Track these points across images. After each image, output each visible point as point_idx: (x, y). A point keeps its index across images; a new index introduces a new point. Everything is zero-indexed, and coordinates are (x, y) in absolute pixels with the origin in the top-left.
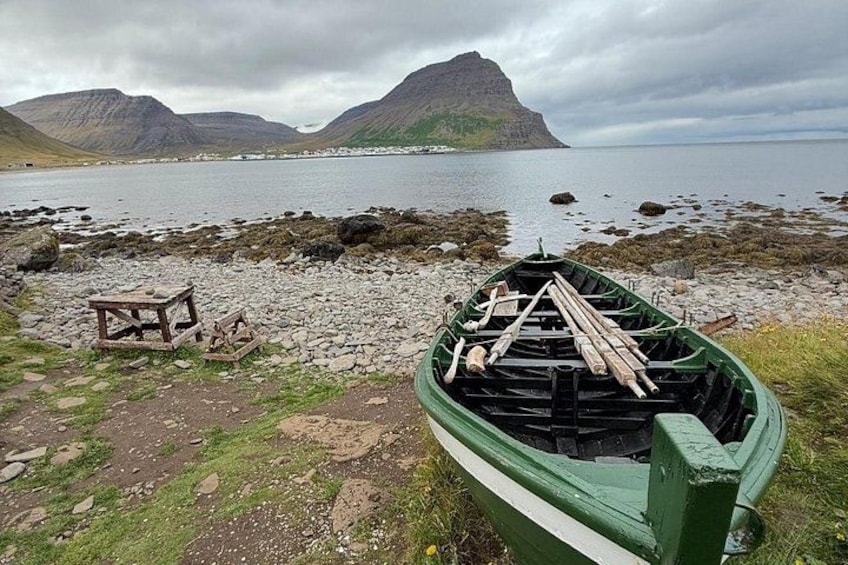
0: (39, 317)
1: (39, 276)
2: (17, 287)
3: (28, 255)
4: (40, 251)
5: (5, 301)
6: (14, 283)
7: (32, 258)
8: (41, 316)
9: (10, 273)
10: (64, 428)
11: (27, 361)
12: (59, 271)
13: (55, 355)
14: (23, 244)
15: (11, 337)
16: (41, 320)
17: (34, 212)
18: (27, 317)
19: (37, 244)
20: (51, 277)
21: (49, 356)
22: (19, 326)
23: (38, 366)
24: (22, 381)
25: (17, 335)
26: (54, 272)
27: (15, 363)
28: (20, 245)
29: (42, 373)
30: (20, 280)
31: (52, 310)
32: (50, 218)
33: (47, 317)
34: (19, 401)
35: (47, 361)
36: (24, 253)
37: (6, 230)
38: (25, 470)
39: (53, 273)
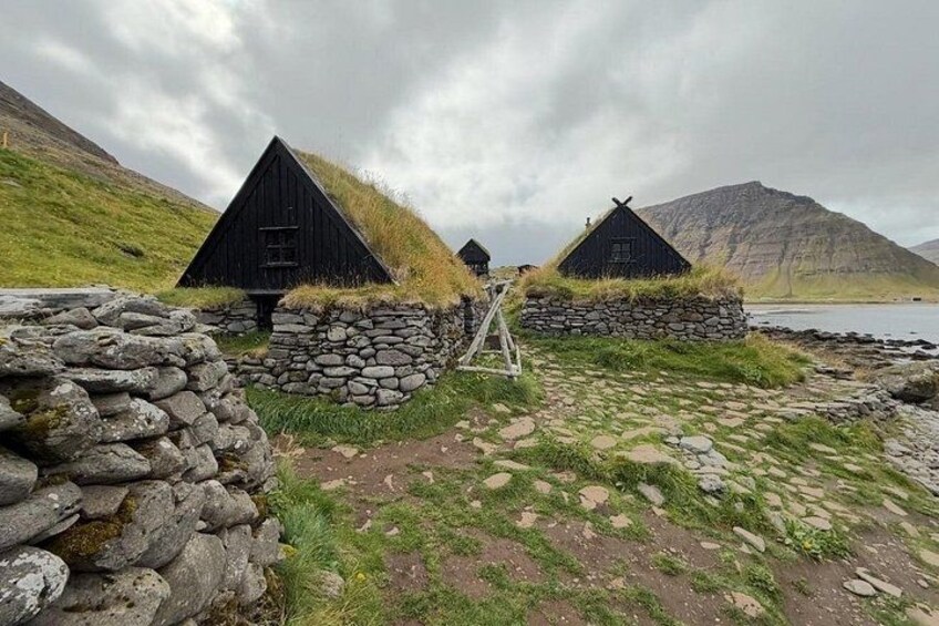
0: (905, 449)
1: (909, 408)
2: (889, 413)
3: (902, 385)
4: (917, 384)
5: (875, 422)
6: (887, 409)
7: (906, 389)
8: (909, 450)
9: (885, 398)
10: (925, 585)
11: (888, 489)
12: (932, 409)
13: (920, 496)
14: (899, 374)
15: (874, 458)
16: (909, 454)
17: (910, 344)
18: (893, 445)
19: (916, 377)
20: (922, 413)
21: (914, 495)
22: (883, 450)
23: (900, 498)
24: (880, 505)
25: (880, 458)
26: (926, 408)
27: (875, 484)
28: (895, 374)
29: (904, 508)
30: (893, 407)
31: (922, 448)
32: (927, 352)
33: (915, 453)
34: (876, 523)
35: (910, 499)
36: (897, 382)
37: (875, 356)
38: (874, 597)
39: (924, 408)
